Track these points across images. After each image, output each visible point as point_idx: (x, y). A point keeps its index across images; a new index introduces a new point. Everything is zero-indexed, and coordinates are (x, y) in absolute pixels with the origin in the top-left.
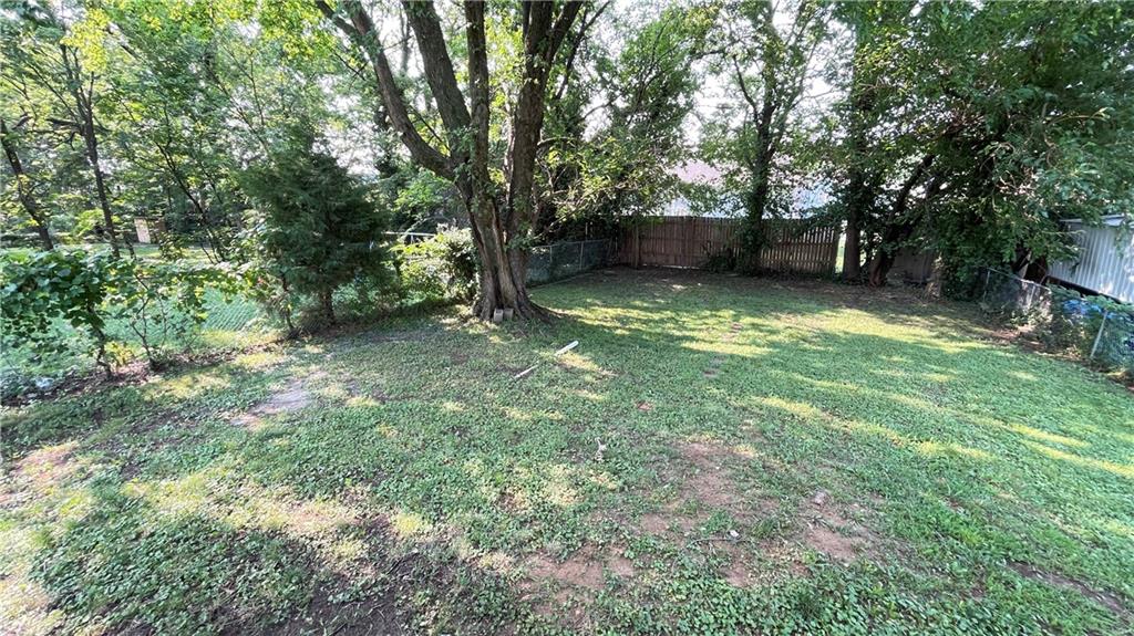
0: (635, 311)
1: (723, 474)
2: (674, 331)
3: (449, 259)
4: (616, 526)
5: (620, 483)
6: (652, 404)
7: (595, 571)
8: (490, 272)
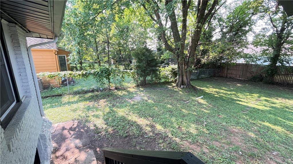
0: (222, 90)
1: (241, 138)
2: (234, 98)
3: (171, 72)
4: (206, 141)
5: (209, 132)
6: (222, 116)
7: (199, 149)
8: (181, 76)
